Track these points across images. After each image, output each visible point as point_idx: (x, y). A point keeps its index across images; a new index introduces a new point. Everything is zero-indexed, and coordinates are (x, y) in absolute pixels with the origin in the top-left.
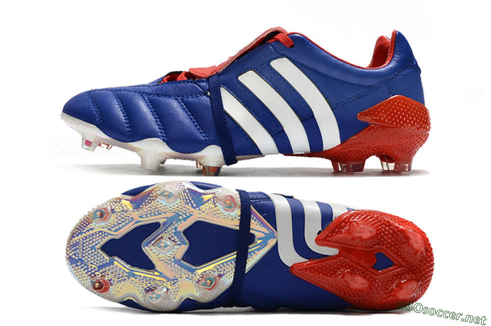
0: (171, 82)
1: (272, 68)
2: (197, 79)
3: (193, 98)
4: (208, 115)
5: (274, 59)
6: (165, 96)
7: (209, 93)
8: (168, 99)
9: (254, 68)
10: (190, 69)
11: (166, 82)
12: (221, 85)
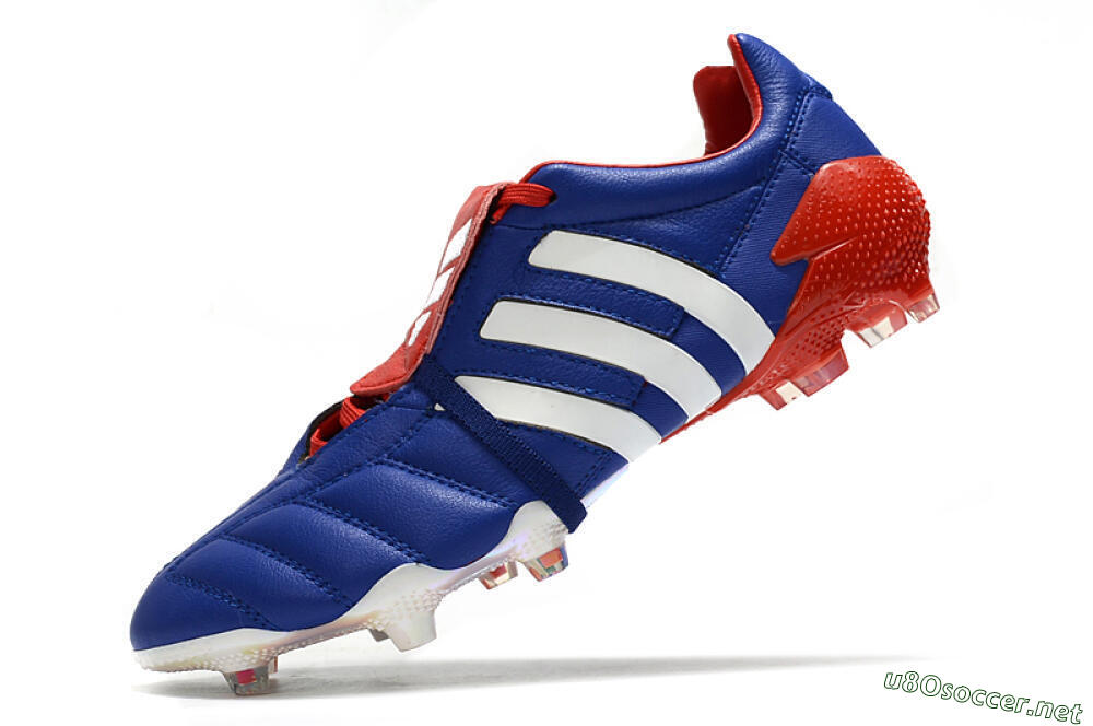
0: (337, 436)
1: (540, 271)
2: (392, 394)
3: (410, 438)
4: (470, 451)
5: (531, 248)
6: (349, 472)
7: (438, 407)
8: (361, 473)
9: (502, 294)
10: (351, 389)
11: (324, 443)
12: (454, 374)
